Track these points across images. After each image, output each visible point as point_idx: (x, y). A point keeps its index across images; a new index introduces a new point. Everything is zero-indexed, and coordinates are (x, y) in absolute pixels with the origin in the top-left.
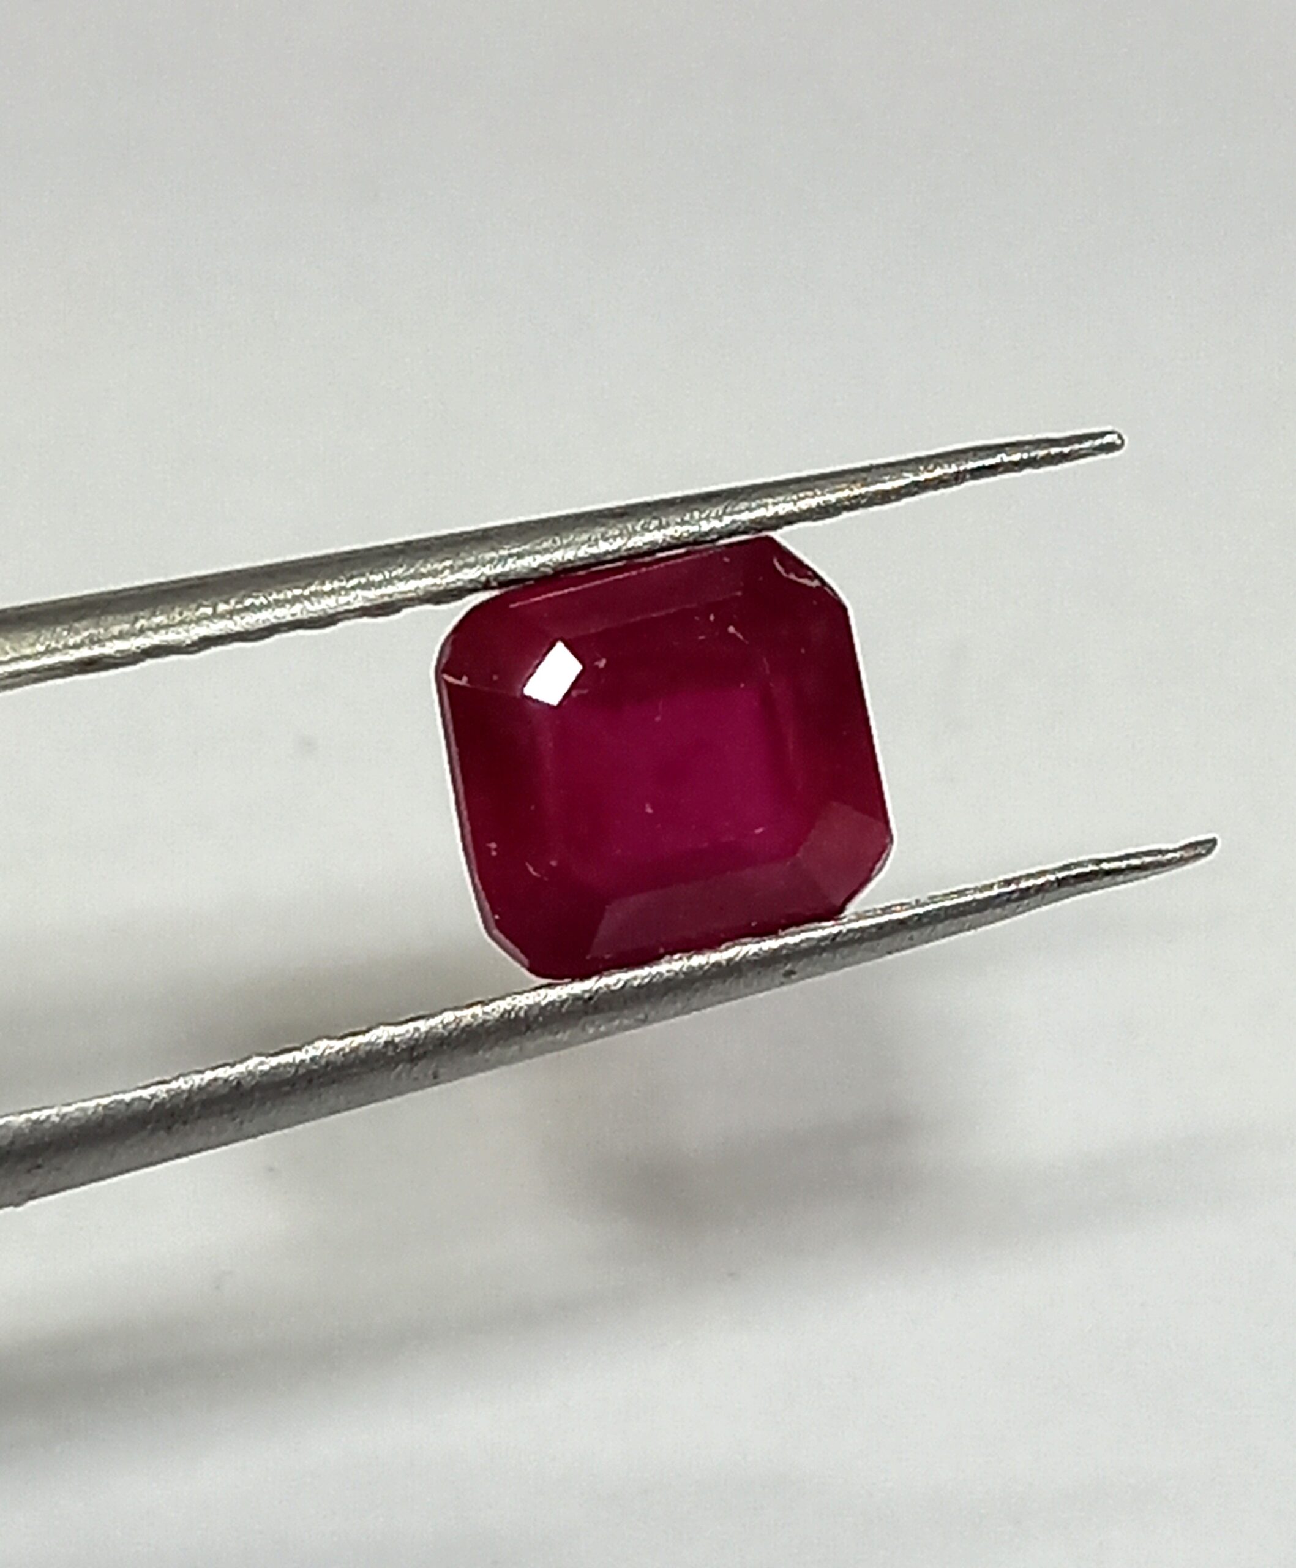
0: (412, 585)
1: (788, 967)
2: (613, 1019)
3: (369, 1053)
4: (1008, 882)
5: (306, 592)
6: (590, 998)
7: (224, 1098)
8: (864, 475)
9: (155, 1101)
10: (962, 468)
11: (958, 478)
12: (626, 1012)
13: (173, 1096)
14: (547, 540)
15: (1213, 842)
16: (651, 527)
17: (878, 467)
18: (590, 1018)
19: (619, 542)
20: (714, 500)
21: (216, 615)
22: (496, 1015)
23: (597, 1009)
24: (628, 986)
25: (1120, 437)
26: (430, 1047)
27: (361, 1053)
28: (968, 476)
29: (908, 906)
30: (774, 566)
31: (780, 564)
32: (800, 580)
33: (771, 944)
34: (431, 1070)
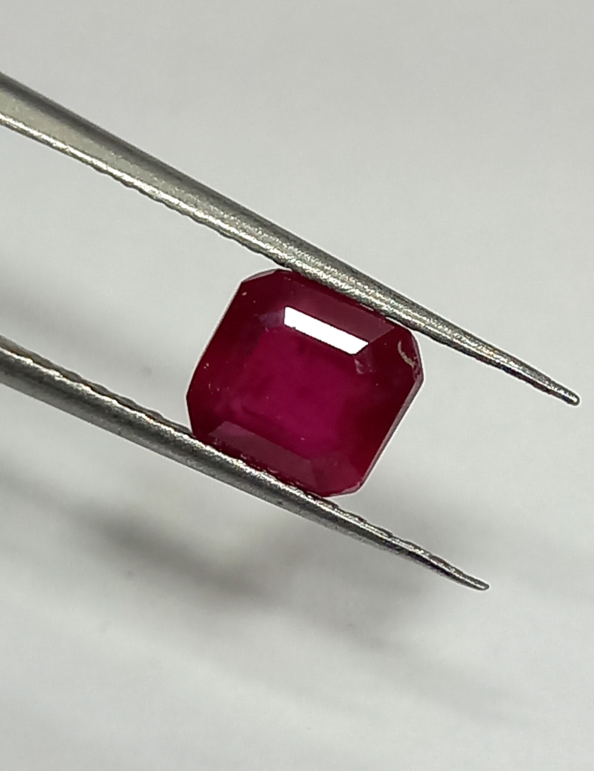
1: (280, 500)
4: (390, 536)
6: (196, 451)
11: (498, 365)
15: (487, 587)
19: (347, 287)
22: (157, 429)
23: (195, 457)
24: (214, 458)
25: (578, 399)
28: (502, 367)
29: (345, 514)
30: (398, 343)
31: (402, 346)
32: (405, 357)
33: (281, 485)
34: (119, 429)
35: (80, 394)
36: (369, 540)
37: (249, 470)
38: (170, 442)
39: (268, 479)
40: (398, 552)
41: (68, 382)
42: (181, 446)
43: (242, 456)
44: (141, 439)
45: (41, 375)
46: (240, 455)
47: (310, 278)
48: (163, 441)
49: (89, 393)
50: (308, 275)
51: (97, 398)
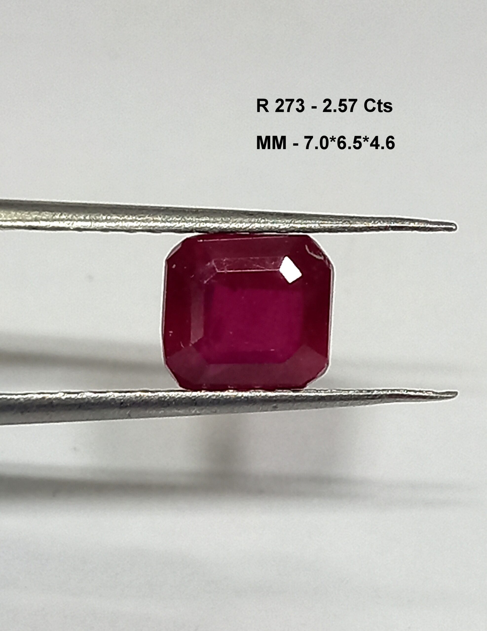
0: (163, 224)
1: (275, 405)
2: (202, 409)
3: (104, 401)
4: (369, 391)
5: (121, 219)
6: (194, 400)
7: (45, 406)
8: (349, 220)
9: (19, 401)
10: (388, 225)
11: (386, 229)
12: (208, 407)
13: (26, 401)
14: (219, 219)
15: (456, 393)
16: (261, 221)
17: (356, 217)
18: (193, 407)
19: (247, 225)
20: (288, 217)
21: (85, 220)
22: (157, 398)
23: (196, 404)
24: (210, 399)
25: (455, 225)
26: (128, 405)
27: (101, 401)
28: (390, 229)
29: (327, 392)
30: (305, 248)
31: (309, 248)
32: (315, 256)
33: (270, 394)
34: (128, 413)
35: (86, 400)
36: (355, 401)
37: (240, 394)
38: (171, 402)
39: (258, 394)
40: (380, 400)
41: (73, 396)
42: (181, 402)
43: (229, 387)
44: (147, 412)
45: (50, 401)
46: (227, 387)
47: (217, 231)
48: (165, 404)
49: (92, 396)
50: (214, 230)
51: (101, 398)
